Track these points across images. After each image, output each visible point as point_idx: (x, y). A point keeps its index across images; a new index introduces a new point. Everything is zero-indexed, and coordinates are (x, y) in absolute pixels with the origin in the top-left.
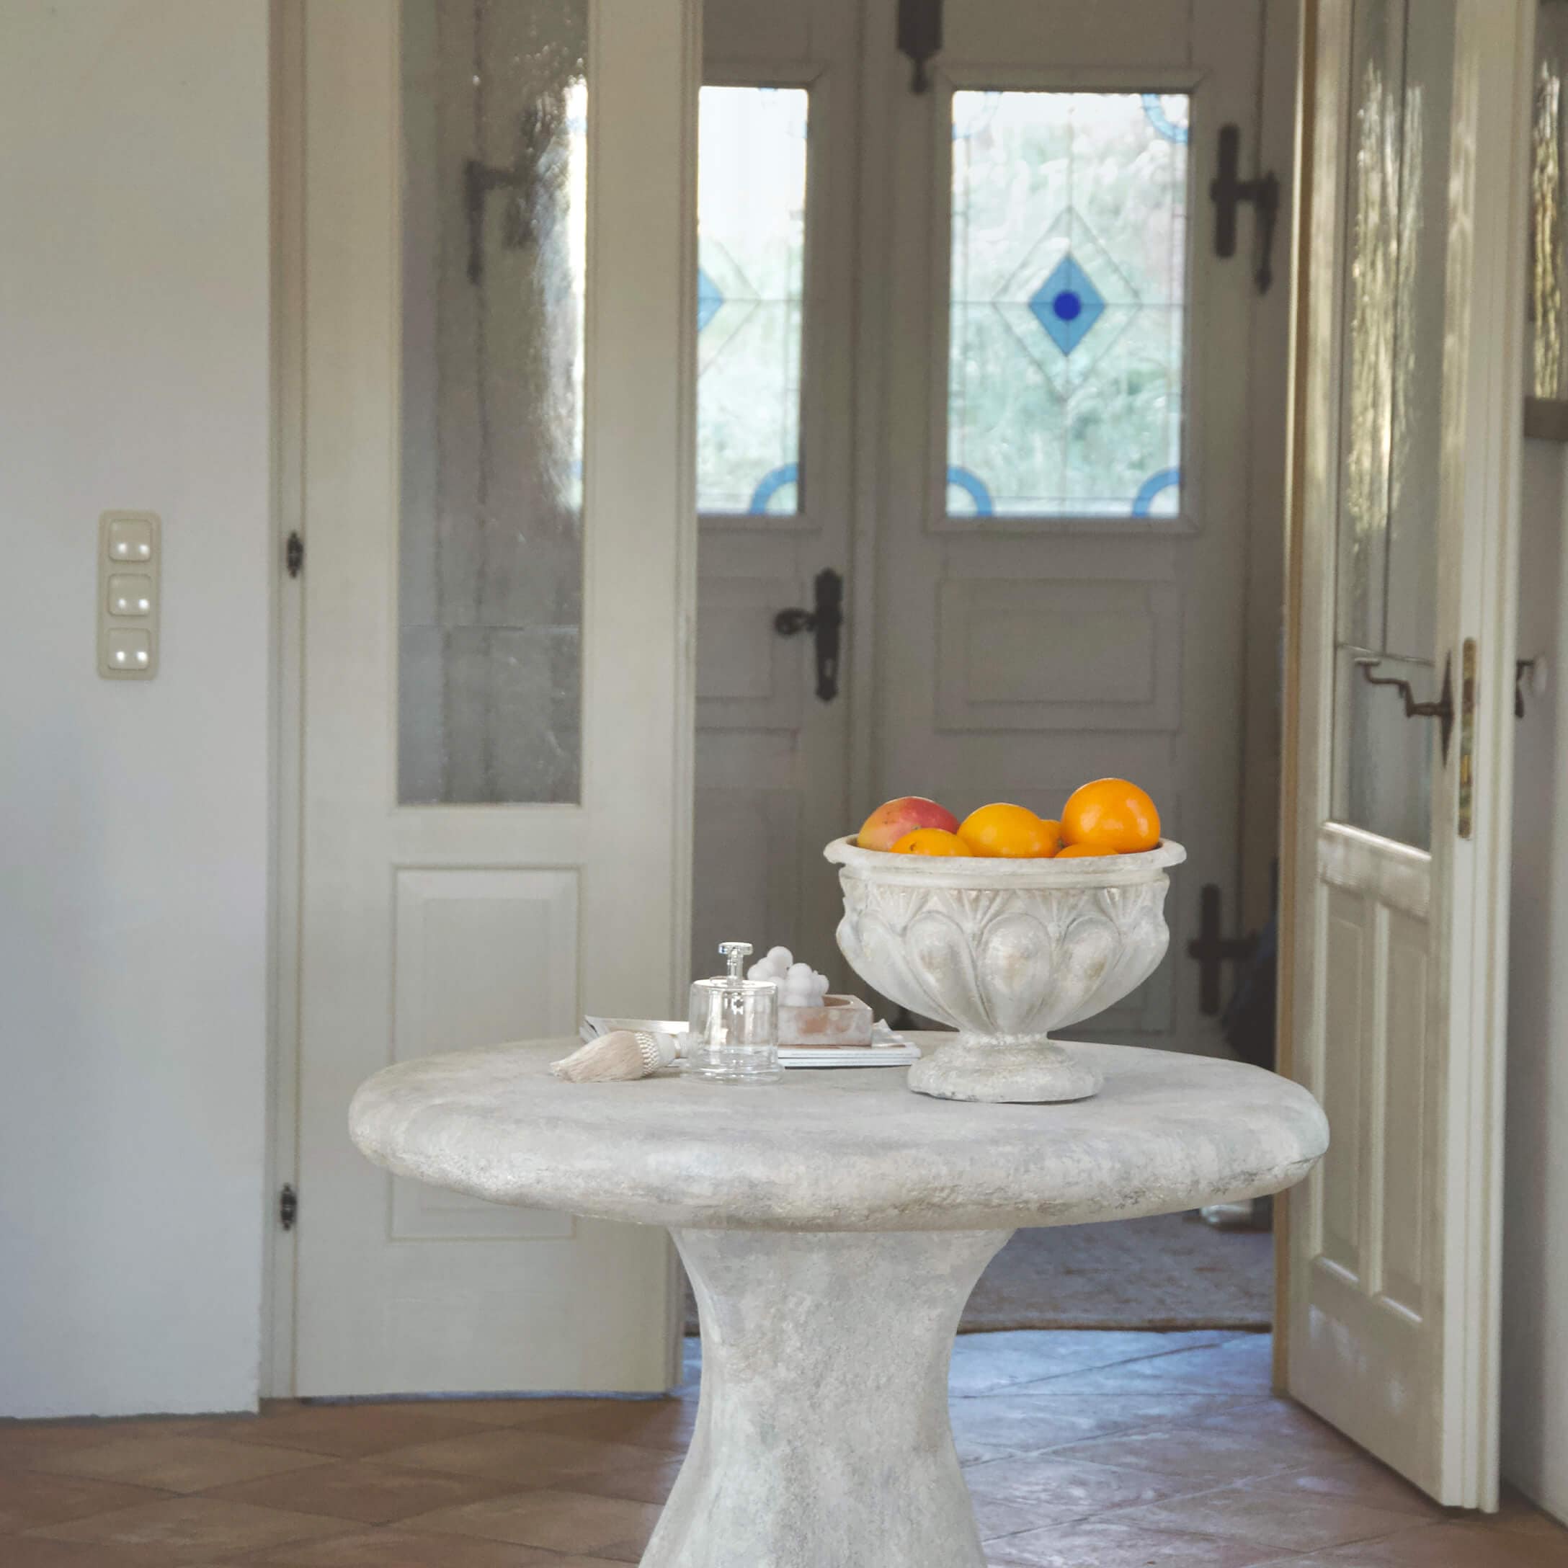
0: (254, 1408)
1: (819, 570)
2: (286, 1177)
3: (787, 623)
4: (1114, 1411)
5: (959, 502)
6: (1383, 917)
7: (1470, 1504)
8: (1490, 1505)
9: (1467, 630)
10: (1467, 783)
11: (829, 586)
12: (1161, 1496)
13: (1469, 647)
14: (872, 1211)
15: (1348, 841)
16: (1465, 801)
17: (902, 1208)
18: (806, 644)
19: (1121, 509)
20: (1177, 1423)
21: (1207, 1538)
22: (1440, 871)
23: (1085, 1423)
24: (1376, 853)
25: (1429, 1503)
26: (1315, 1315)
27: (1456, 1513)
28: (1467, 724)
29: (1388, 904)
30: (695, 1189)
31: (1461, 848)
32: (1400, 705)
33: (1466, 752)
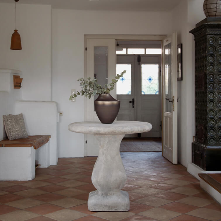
0: (83, 157)
1: (132, 98)
2: (86, 140)
3: (130, 102)
4: (149, 157)
5: (143, 93)
6: (168, 118)
7: (175, 163)
8: (177, 163)
9: (173, 95)
10: (174, 107)
11: (133, 99)
12: (151, 163)
13: (174, 96)
14: (109, 132)
15: (166, 113)
16: (174, 108)
17: (111, 132)
18: (132, 103)
19: (154, 94)
20: (154, 158)
21: (154, 166)
22: (172, 114)
23: (147, 158)
24: (168, 113)
25: (172, 163)
26: (165, 150)
27: (174, 164)
28: (174, 102)
29: (169, 117)
30: (93, 131)
31: (173, 112)
32: (169, 101)
33: (174, 105)
